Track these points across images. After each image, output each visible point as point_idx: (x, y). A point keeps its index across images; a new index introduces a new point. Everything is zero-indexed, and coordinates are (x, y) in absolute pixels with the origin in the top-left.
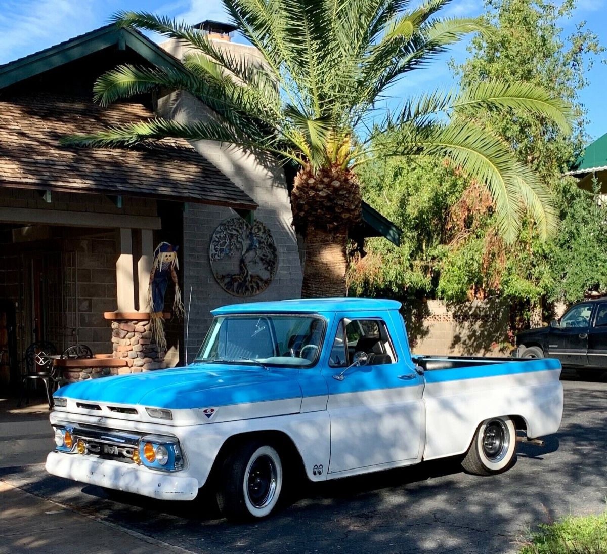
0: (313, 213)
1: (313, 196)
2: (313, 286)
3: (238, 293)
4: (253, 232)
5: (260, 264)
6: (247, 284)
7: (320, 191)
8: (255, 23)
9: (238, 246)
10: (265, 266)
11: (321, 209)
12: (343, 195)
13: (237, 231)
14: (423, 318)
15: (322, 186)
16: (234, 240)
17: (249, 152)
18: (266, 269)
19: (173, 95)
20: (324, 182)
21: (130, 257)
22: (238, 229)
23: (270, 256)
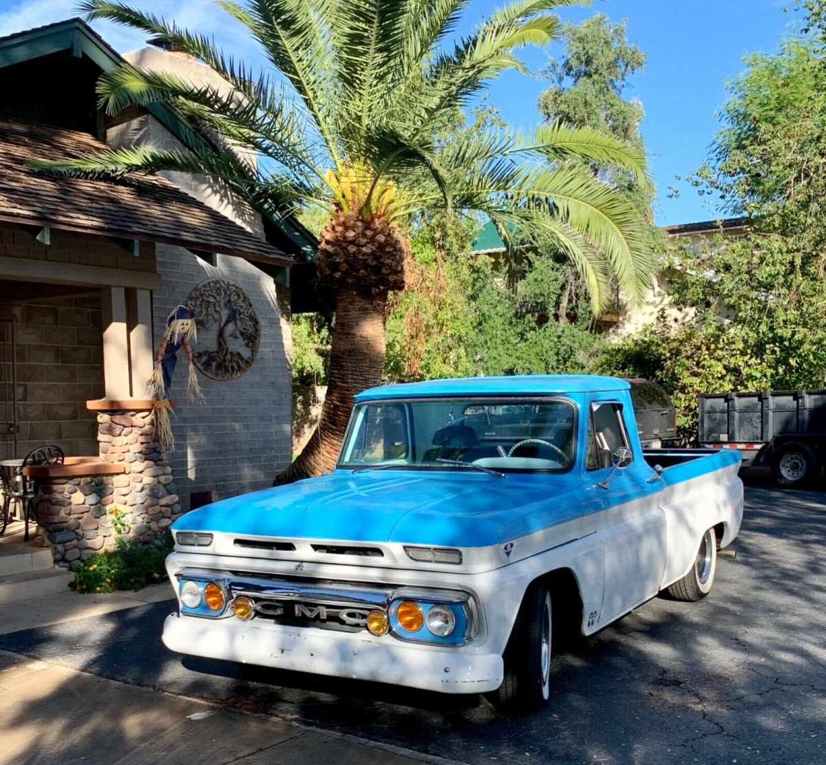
0: (354, 274)
1: (354, 253)
2: (350, 365)
3: (217, 374)
4: (232, 299)
5: (241, 339)
6: (227, 363)
7: (363, 246)
8: (292, 27)
9: (216, 317)
10: (246, 342)
11: (365, 269)
12: (390, 252)
13: (215, 298)
14: (310, 405)
15: (365, 240)
16: (211, 310)
17: (226, 201)
18: (247, 345)
19: (135, 123)
20: (366, 235)
21: (124, 325)
22: (216, 295)
23: (251, 330)
